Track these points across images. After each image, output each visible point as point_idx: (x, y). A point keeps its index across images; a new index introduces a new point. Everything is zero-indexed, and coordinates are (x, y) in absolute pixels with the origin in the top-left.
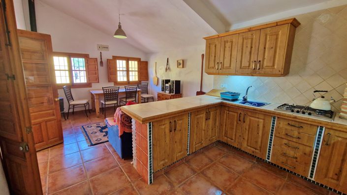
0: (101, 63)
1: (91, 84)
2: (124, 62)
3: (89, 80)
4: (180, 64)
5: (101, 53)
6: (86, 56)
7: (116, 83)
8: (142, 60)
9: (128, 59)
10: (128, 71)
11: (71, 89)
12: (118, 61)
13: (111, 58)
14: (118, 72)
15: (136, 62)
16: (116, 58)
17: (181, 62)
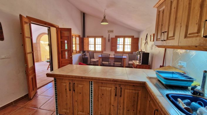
0: (109, 40)
5: (109, 35)
6: (102, 37)
7: (116, 52)
8: (135, 37)
9: (124, 37)
11: (94, 53)
13: (114, 37)
14: (118, 46)
16: (117, 37)
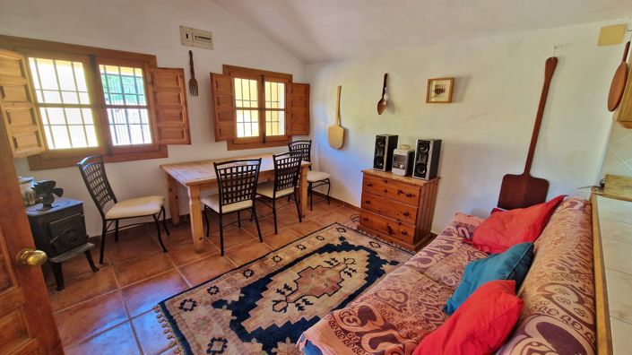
0: (193, 83)
1: (165, 146)
2: (254, 83)
3: (160, 137)
4: (439, 91)
5: (190, 52)
7: (234, 143)
8: (295, 80)
9: (262, 77)
10: (262, 109)
12: (237, 81)
13: (220, 71)
14: (239, 113)
15: (282, 86)
16: (232, 72)
17: (447, 85)
